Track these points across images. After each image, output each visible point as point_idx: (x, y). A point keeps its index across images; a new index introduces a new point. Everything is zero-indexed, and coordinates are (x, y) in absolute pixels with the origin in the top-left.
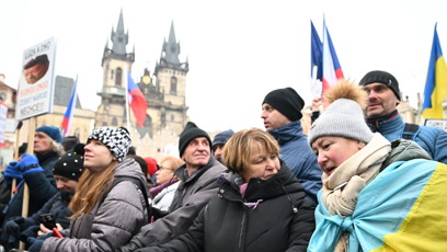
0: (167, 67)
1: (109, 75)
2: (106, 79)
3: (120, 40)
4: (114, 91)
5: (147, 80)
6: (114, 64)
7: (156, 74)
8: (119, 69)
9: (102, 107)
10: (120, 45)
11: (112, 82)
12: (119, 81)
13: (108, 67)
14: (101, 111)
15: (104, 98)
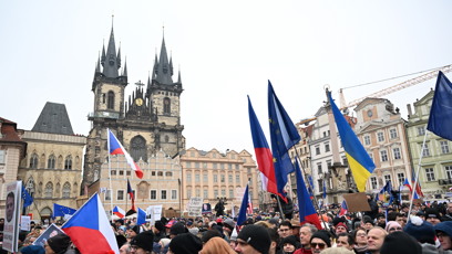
0: (159, 89)
1: (101, 99)
2: (97, 103)
3: (112, 64)
4: (107, 114)
5: (139, 102)
6: (106, 88)
7: (148, 95)
8: (111, 92)
9: (95, 131)
10: (111, 69)
11: (104, 106)
12: (111, 105)
13: (99, 90)
14: (93, 135)
15: (95, 123)
